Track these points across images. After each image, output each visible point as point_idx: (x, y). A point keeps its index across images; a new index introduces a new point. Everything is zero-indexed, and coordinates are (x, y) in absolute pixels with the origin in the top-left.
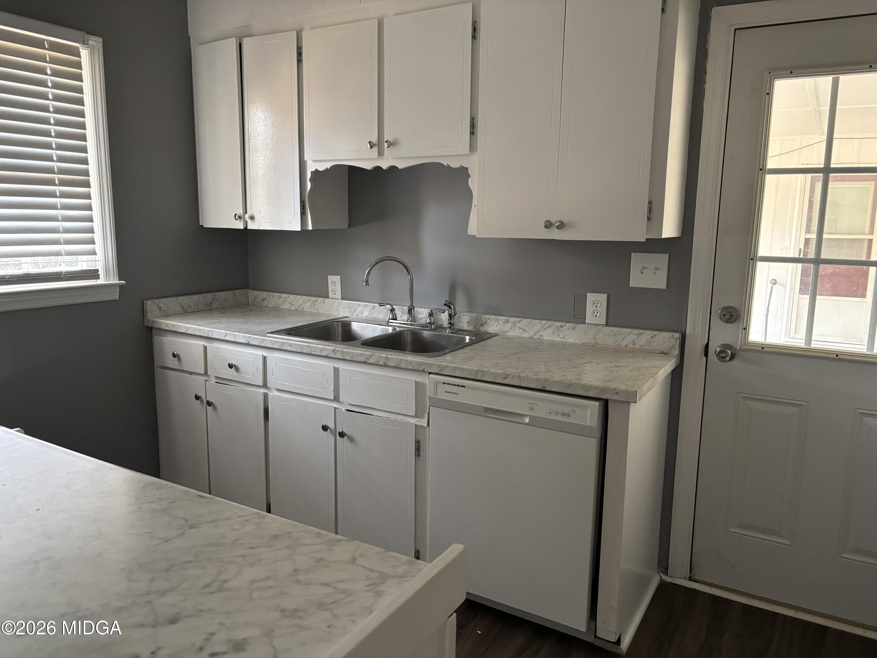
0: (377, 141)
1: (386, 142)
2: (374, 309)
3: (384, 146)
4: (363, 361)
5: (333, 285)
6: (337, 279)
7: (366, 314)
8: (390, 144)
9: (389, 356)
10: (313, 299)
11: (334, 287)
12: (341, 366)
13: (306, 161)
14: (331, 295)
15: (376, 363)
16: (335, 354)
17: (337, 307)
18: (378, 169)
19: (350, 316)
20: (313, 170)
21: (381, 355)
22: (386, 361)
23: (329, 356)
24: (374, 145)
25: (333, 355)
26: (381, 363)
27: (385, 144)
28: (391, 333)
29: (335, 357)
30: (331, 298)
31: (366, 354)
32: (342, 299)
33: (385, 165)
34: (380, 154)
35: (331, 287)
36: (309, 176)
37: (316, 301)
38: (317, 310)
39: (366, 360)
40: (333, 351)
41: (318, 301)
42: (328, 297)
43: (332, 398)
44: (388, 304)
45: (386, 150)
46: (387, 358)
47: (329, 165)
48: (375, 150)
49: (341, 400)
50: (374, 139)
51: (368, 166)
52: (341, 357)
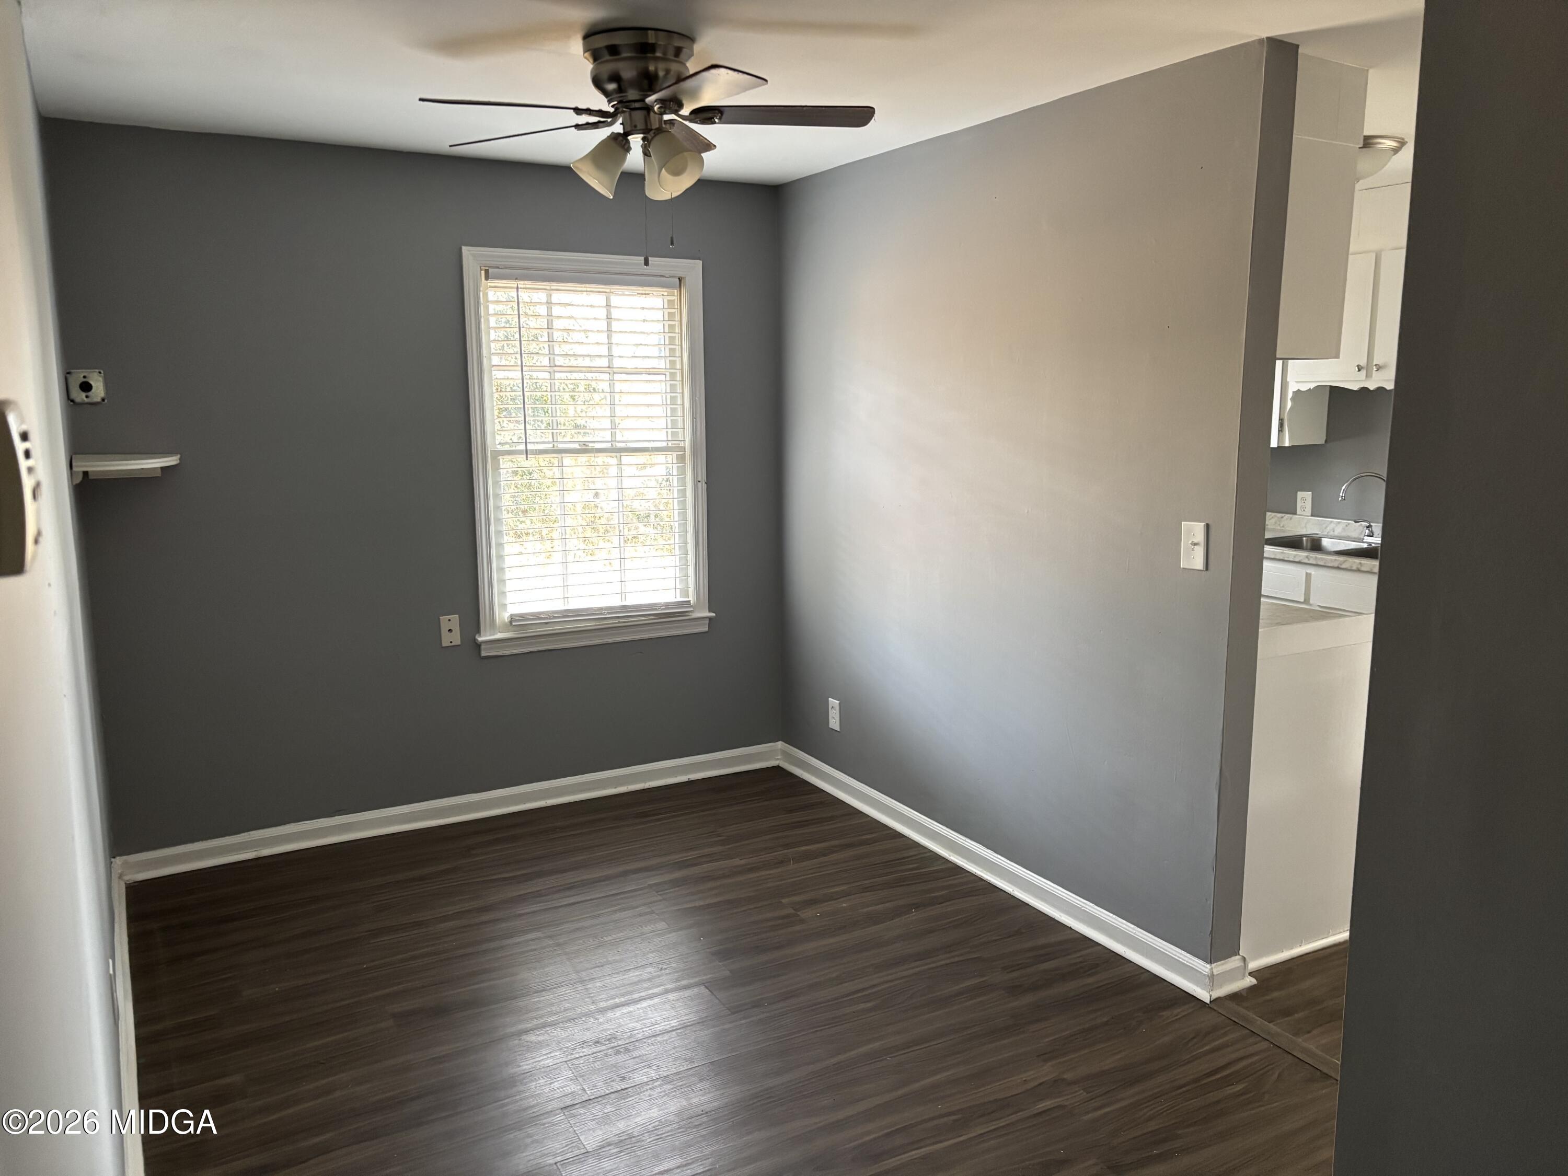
0: (1366, 365)
1: (1376, 365)
2: (1349, 526)
3: (1373, 369)
4: (1336, 566)
5: (1303, 502)
6: (1308, 495)
7: (1338, 531)
8: (1379, 368)
9: (1362, 562)
10: (1279, 515)
11: (1303, 504)
12: (1312, 571)
13: (1289, 382)
14: (1299, 511)
15: (1349, 568)
16: (1309, 559)
17: (1306, 524)
18: (1365, 389)
19: (1320, 533)
20: (1295, 390)
21: (1355, 562)
22: (1359, 566)
23: (1302, 561)
24: (1362, 368)
25: (1306, 561)
26: (1354, 568)
27: (1374, 367)
28: (1366, 548)
29: (1308, 562)
30: (1299, 515)
31: (1339, 560)
32: (1312, 515)
33: (1372, 387)
34: (1368, 376)
35: (1299, 504)
36: (1290, 395)
37: (1282, 517)
38: (1283, 527)
39: (1340, 566)
40: (1307, 557)
41: (1285, 518)
42: (1295, 513)
43: (1302, 600)
44: (1364, 521)
45: (1374, 373)
46: (1360, 563)
47: (1312, 386)
48: (1364, 372)
49: (1311, 602)
50: (1363, 363)
51: (1355, 387)
52: (1314, 563)
